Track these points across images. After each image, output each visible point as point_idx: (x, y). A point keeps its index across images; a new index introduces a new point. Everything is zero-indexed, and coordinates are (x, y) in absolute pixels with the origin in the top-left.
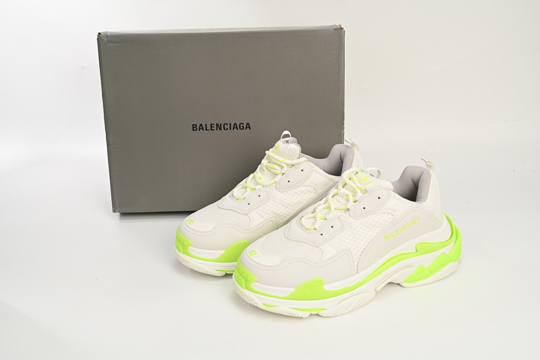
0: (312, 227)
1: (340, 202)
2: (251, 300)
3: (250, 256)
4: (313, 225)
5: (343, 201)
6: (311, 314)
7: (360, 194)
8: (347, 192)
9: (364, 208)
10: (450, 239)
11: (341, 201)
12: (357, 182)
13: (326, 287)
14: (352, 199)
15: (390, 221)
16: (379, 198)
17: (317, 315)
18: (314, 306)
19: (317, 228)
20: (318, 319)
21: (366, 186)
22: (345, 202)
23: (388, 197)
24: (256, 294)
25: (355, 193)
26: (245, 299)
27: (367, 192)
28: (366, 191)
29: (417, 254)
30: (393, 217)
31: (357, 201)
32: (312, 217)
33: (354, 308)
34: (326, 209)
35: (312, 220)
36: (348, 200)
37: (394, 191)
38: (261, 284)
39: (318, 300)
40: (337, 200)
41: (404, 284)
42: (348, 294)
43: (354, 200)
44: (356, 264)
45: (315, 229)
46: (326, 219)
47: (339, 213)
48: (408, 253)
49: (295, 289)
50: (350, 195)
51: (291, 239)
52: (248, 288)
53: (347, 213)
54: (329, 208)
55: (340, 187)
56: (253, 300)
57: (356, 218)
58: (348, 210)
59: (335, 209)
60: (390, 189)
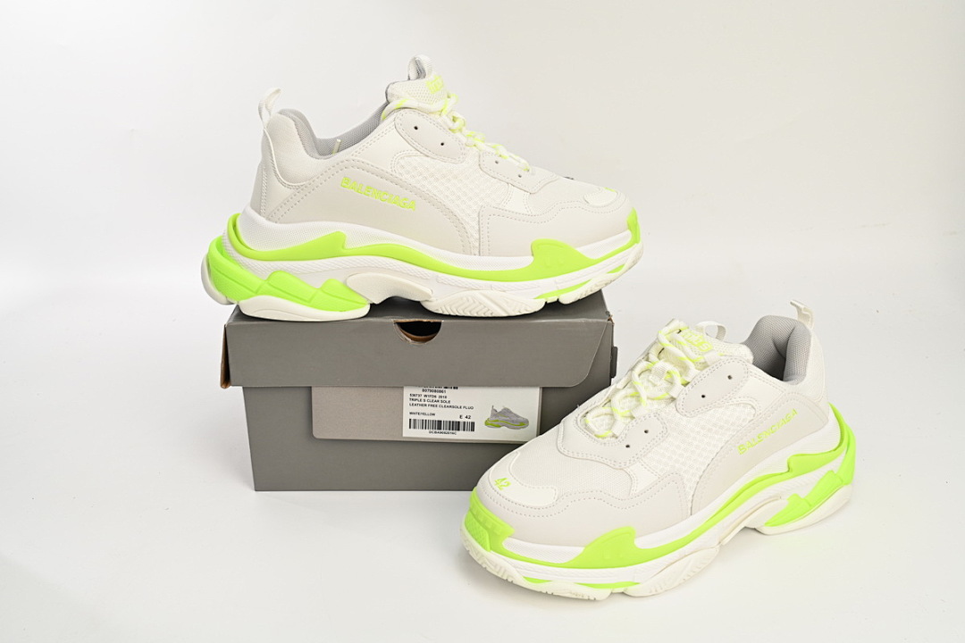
0: (610, 434)
1: (655, 385)
2: (503, 570)
3: (498, 489)
4: (610, 429)
5: (663, 384)
6: (612, 593)
7: (693, 371)
8: (669, 367)
9: (703, 396)
10: (840, 445)
11: (659, 383)
12: (687, 348)
13: (639, 542)
14: (679, 380)
15: (749, 418)
16: (730, 377)
17: (623, 593)
18: (617, 577)
19: (617, 434)
20: (625, 601)
21: (706, 356)
22: (665, 385)
23: (746, 375)
24: (511, 560)
25: (684, 369)
26: (488, 569)
27: (708, 366)
28: (705, 365)
29: (789, 475)
30: (753, 411)
31: (688, 383)
32: (606, 414)
33: (687, 578)
34: (629, 399)
35: (607, 419)
36: (671, 383)
37: (754, 364)
38: (521, 542)
39: (625, 566)
40: (649, 381)
41: (764, 530)
42: (676, 554)
43: (684, 382)
44: (690, 498)
45: (614, 436)
46: (632, 418)
47: (656, 406)
48: (775, 475)
49: (583, 548)
50: (676, 372)
51: (571, 455)
52: (495, 549)
53: (672, 405)
54: (638, 397)
55: (653, 356)
56: (505, 570)
57: (688, 415)
58: (673, 399)
59: (648, 398)
60: (748, 362)
